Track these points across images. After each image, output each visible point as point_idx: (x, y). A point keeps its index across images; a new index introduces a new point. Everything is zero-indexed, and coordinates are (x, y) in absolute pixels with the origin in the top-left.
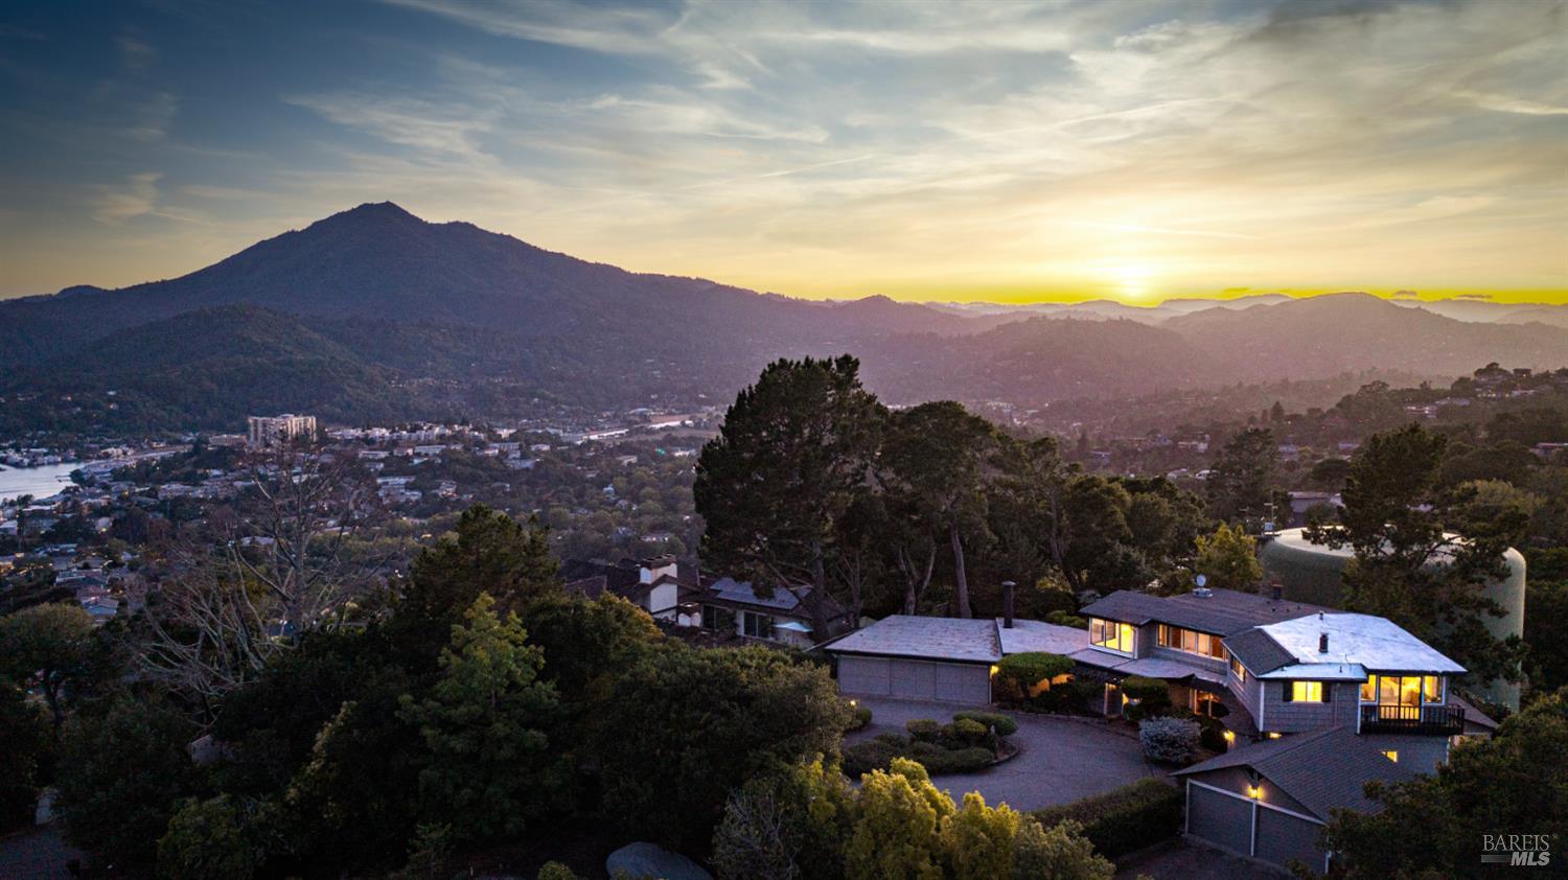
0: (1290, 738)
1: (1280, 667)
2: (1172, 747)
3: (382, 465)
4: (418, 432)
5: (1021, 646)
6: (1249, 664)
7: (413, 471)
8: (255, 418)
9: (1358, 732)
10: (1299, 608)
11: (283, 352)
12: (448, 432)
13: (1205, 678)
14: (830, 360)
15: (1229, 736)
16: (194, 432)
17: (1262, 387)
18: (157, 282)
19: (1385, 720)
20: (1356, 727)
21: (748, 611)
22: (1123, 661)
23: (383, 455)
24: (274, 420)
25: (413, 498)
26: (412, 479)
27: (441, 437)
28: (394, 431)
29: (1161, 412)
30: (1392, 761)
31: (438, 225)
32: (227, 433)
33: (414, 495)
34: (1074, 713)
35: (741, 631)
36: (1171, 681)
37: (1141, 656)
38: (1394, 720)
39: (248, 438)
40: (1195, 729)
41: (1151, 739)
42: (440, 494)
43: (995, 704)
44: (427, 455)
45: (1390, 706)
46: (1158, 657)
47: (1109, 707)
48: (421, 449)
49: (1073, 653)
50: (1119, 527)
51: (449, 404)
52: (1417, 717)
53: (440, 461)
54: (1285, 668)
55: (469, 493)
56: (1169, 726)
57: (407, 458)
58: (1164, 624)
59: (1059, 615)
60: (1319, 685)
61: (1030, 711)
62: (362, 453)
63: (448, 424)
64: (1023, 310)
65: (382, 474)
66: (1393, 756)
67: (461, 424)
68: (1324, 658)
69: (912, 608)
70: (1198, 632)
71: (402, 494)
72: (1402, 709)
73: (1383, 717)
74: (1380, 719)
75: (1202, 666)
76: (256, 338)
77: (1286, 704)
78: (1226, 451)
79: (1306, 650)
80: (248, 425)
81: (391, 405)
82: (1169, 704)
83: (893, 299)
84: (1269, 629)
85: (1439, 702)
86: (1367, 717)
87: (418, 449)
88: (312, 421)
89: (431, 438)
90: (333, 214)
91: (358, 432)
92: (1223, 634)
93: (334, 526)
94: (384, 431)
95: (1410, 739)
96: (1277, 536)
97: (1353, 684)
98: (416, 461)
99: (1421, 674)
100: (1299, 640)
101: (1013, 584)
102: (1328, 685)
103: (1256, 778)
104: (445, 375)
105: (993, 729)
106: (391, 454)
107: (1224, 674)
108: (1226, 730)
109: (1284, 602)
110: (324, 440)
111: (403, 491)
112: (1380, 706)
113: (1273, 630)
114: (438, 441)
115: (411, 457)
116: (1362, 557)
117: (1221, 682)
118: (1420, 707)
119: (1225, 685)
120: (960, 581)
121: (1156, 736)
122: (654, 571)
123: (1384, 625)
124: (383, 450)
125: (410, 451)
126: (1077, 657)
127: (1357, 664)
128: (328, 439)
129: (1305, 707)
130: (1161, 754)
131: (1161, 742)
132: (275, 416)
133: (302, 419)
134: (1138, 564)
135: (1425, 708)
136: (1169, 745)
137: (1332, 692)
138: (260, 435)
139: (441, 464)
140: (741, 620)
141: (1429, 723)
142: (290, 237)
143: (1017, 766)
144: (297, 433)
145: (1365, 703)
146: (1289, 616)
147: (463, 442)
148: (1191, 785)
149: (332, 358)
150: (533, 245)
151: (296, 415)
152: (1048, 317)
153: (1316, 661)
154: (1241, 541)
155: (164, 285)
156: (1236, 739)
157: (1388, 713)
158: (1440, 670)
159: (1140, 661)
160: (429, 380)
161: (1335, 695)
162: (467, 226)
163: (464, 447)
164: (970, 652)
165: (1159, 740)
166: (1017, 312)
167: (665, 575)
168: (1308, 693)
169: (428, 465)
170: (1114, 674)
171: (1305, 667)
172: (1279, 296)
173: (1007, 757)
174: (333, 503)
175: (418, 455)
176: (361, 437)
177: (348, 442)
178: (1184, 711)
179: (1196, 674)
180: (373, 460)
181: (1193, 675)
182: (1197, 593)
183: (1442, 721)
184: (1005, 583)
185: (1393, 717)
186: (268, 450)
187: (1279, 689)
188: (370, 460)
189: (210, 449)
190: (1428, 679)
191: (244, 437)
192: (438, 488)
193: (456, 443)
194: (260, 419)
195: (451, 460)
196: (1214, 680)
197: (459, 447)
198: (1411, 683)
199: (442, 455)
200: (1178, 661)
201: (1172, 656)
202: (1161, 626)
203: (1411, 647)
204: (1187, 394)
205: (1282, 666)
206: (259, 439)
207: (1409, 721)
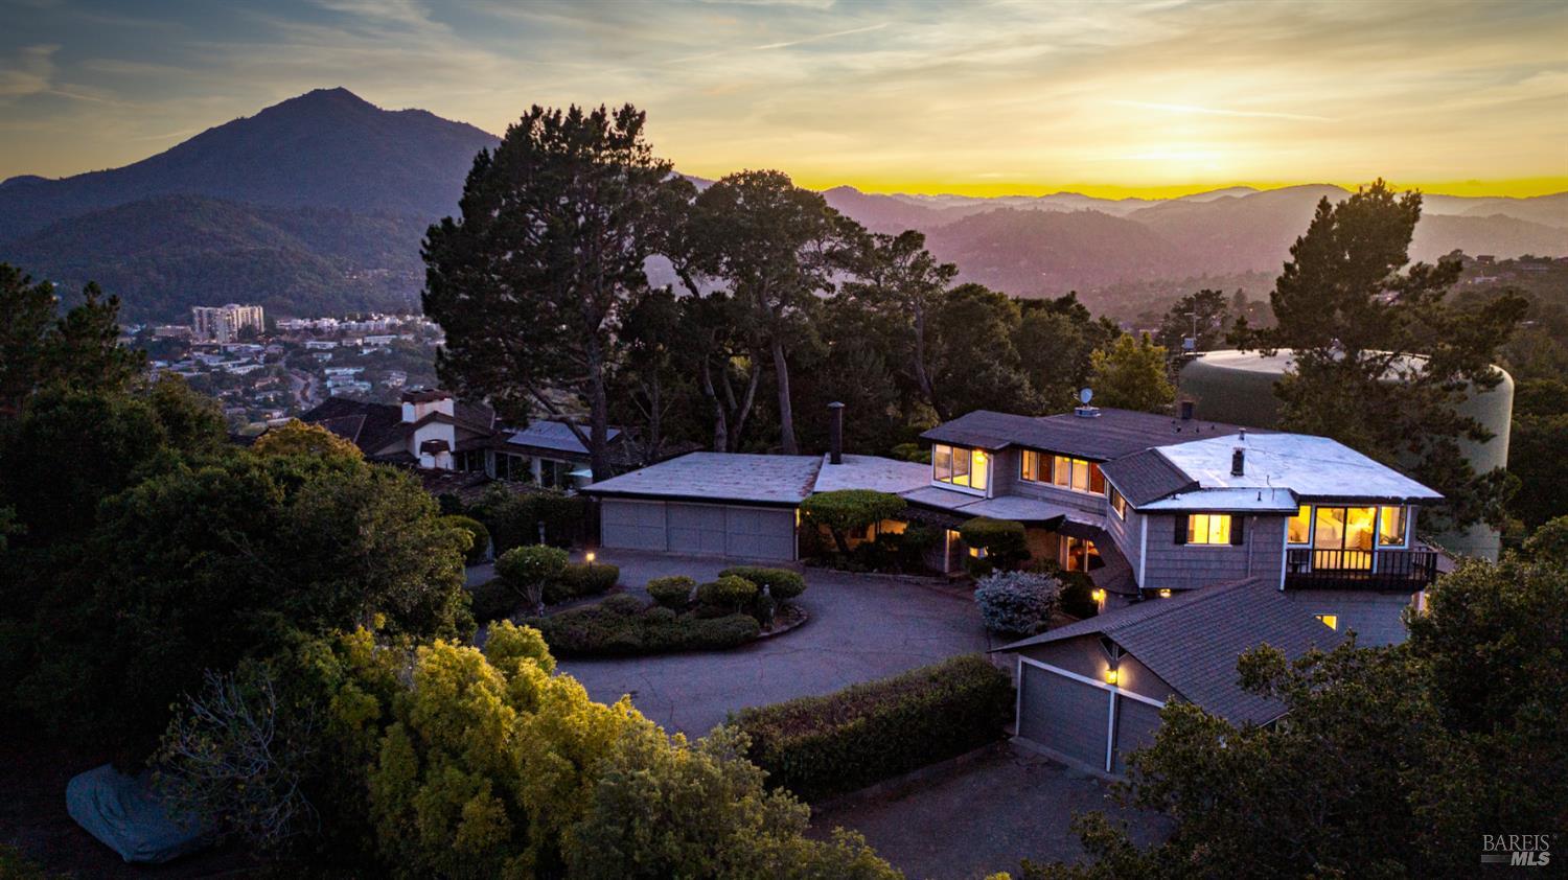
0: (1181, 596)
1: (1172, 494)
2: (1020, 613)
3: (330, 356)
4: (367, 322)
5: (844, 484)
6: (1130, 495)
7: (363, 362)
8: (200, 308)
9: (1282, 588)
10: (1213, 428)
11: (232, 243)
12: (399, 322)
13: (1078, 521)
14: (603, 109)
15: (1099, 596)
16: (141, 324)
17: (1227, 277)
18: (103, 171)
19: (1321, 570)
20: (1280, 580)
21: (546, 458)
22: (972, 500)
23: (331, 345)
24: (219, 310)
25: (363, 389)
26: (361, 370)
27: (392, 326)
28: (343, 321)
29: (1124, 303)
30: (1331, 629)
31: (394, 112)
32: (171, 325)
33: (364, 387)
34: (904, 572)
35: (491, 471)
36: (1030, 524)
37: (997, 495)
38: (1335, 570)
39: (193, 329)
40: (1056, 587)
41: (990, 601)
42: (390, 385)
43: (802, 561)
44: (376, 345)
45: (1329, 550)
46: (1020, 495)
47: (950, 564)
48: (371, 340)
49: (908, 492)
50: (1002, 345)
51: (405, 295)
52: (1367, 566)
53: (389, 351)
54: (1178, 496)
55: (421, 383)
56: (1020, 583)
57: (357, 348)
58: (1031, 449)
59: (907, 449)
60: (1227, 519)
61: (846, 568)
62: (309, 344)
63: (400, 313)
64: (991, 202)
65: (330, 365)
66: (1331, 621)
67: (413, 315)
68: (1237, 482)
69: (723, 443)
70: (1072, 457)
71: (351, 385)
72: (1347, 554)
73: (1318, 566)
74: (1314, 569)
75: (1075, 505)
76: (205, 229)
77: (1178, 547)
78: (1175, 315)
79: (1211, 474)
80: (192, 316)
81: (345, 296)
82: (1026, 555)
83: (860, 190)
84: (1166, 451)
85: (1399, 544)
86: (1295, 567)
87: (368, 339)
88: (259, 312)
89: (381, 328)
90: (283, 100)
91: (307, 323)
92: (1103, 458)
93: (280, 417)
94: (333, 320)
95: (1358, 596)
96: (1202, 356)
97: (1278, 516)
98: (366, 352)
99: (1378, 501)
100: (1205, 462)
101: (843, 405)
102: (1239, 518)
103: (1115, 652)
104: (401, 266)
105: (767, 590)
106: (341, 344)
107: (1103, 514)
108: (1098, 588)
109: (1196, 422)
110: (271, 330)
111: (353, 381)
112: (1314, 550)
113: (1171, 452)
114: (389, 331)
115: (361, 347)
116: (1304, 364)
117: (1099, 525)
118: (1372, 553)
119: (1104, 529)
120: (783, 409)
121: (996, 597)
122: (418, 406)
123: (1327, 445)
124: (332, 341)
125: (359, 342)
126: (911, 497)
127: (1283, 489)
128: (276, 330)
129: (1207, 550)
130: (1004, 623)
131: (1004, 605)
132: (220, 307)
133: (248, 309)
134: (1020, 387)
135: (1380, 551)
136: (1015, 610)
137: (1246, 530)
138: (205, 325)
139: (390, 355)
140: (537, 470)
141: (1385, 574)
142: (239, 125)
143: (798, 641)
144: (243, 323)
145: (1294, 546)
146: (1198, 436)
147: (415, 331)
148: (1024, 664)
149: (283, 248)
150: (492, 133)
151: (242, 305)
152: (1016, 208)
153: (1224, 485)
154: (1147, 351)
155: (109, 175)
156: (1108, 600)
157: (1325, 561)
158: (1404, 497)
159: (998, 500)
160: (385, 272)
161: (1250, 535)
162: (423, 114)
163: (415, 338)
164: (773, 492)
165: (1002, 603)
166: (984, 204)
167: (436, 413)
168: (1211, 532)
169: (378, 355)
170: (957, 517)
171: (1207, 494)
172: (1246, 188)
173: (786, 628)
174: (279, 394)
175: (368, 345)
176: (309, 327)
177: (296, 332)
178: (1052, 566)
179: (1067, 515)
180: (321, 351)
181: (1063, 517)
182: (1081, 412)
183: (1404, 571)
184: (832, 405)
185: (1332, 566)
186: (214, 341)
187: (1170, 526)
188: (317, 350)
189: (154, 340)
190: (1386, 510)
191: (190, 329)
192: (388, 379)
193: (406, 334)
194: (205, 310)
195: (401, 351)
196: (1090, 523)
197: (410, 337)
198: (1362, 519)
199: (394, 345)
200: (1046, 500)
201: (1039, 493)
202: (1026, 453)
203: (1361, 470)
204: (1152, 285)
205: (1174, 493)
206: (205, 329)
207: (1356, 571)
